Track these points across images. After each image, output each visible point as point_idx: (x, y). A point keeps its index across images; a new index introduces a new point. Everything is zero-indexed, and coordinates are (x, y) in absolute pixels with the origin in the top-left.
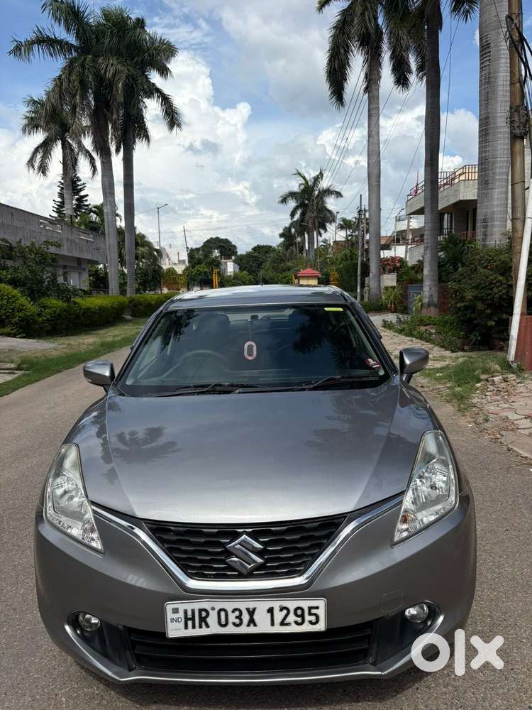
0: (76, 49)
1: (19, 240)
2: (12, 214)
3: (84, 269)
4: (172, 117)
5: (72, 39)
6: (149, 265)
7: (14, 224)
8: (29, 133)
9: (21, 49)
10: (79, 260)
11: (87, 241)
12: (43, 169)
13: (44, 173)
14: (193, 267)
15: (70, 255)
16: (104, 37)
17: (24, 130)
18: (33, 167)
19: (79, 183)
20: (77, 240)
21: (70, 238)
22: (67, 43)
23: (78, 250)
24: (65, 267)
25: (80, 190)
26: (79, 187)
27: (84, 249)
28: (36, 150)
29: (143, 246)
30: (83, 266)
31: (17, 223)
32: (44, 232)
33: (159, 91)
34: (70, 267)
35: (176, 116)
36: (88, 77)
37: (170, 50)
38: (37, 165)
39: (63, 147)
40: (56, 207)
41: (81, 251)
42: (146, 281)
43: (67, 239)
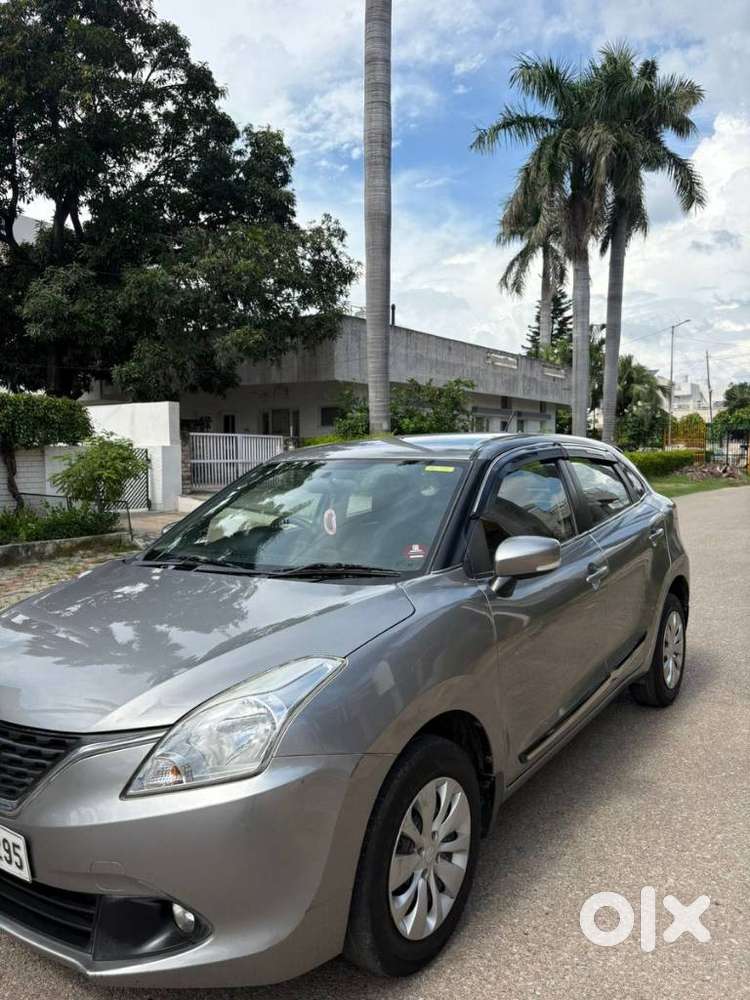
0: (552, 124)
1: (428, 381)
2: (450, 349)
3: (549, 417)
4: (690, 191)
5: (549, 112)
6: (647, 410)
7: (452, 361)
8: (504, 243)
9: (484, 139)
10: (543, 405)
11: (554, 379)
12: (518, 287)
13: (518, 291)
14: (731, 412)
15: (527, 397)
16: (589, 100)
17: (498, 241)
18: (506, 284)
19: (563, 301)
20: (539, 378)
21: (529, 375)
22: (541, 119)
23: (539, 389)
24: (519, 414)
25: (564, 310)
26: (563, 306)
27: (549, 388)
28: (512, 264)
29: (640, 382)
30: (548, 412)
31: (454, 359)
32: (491, 369)
33: (671, 156)
34: (527, 414)
35: (696, 187)
36: (561, 159)
37: (692, 94)
38: (510, 282)
39: (546, 256)
40: (532, 334)
41: (545, 392)
42: (640, 434)
43: (524, 376)
